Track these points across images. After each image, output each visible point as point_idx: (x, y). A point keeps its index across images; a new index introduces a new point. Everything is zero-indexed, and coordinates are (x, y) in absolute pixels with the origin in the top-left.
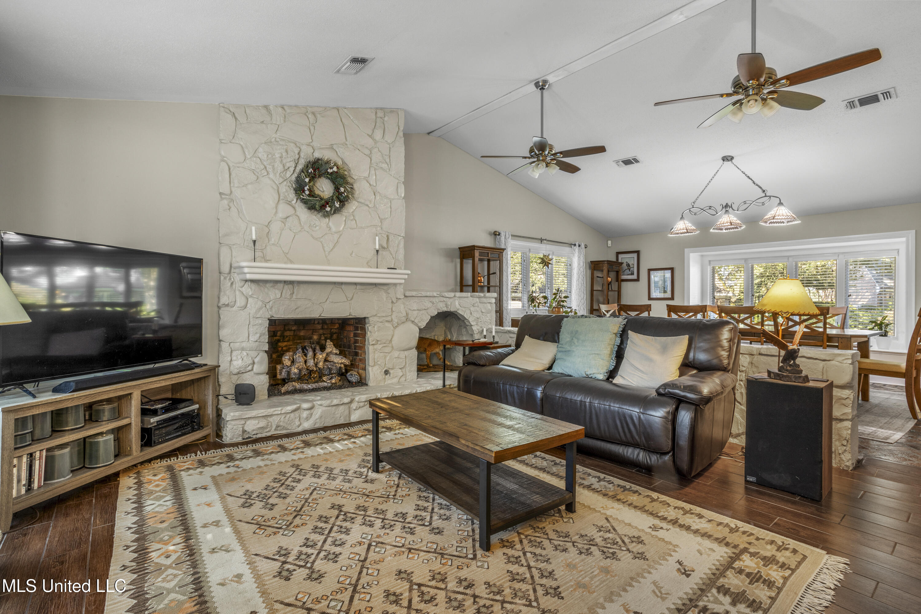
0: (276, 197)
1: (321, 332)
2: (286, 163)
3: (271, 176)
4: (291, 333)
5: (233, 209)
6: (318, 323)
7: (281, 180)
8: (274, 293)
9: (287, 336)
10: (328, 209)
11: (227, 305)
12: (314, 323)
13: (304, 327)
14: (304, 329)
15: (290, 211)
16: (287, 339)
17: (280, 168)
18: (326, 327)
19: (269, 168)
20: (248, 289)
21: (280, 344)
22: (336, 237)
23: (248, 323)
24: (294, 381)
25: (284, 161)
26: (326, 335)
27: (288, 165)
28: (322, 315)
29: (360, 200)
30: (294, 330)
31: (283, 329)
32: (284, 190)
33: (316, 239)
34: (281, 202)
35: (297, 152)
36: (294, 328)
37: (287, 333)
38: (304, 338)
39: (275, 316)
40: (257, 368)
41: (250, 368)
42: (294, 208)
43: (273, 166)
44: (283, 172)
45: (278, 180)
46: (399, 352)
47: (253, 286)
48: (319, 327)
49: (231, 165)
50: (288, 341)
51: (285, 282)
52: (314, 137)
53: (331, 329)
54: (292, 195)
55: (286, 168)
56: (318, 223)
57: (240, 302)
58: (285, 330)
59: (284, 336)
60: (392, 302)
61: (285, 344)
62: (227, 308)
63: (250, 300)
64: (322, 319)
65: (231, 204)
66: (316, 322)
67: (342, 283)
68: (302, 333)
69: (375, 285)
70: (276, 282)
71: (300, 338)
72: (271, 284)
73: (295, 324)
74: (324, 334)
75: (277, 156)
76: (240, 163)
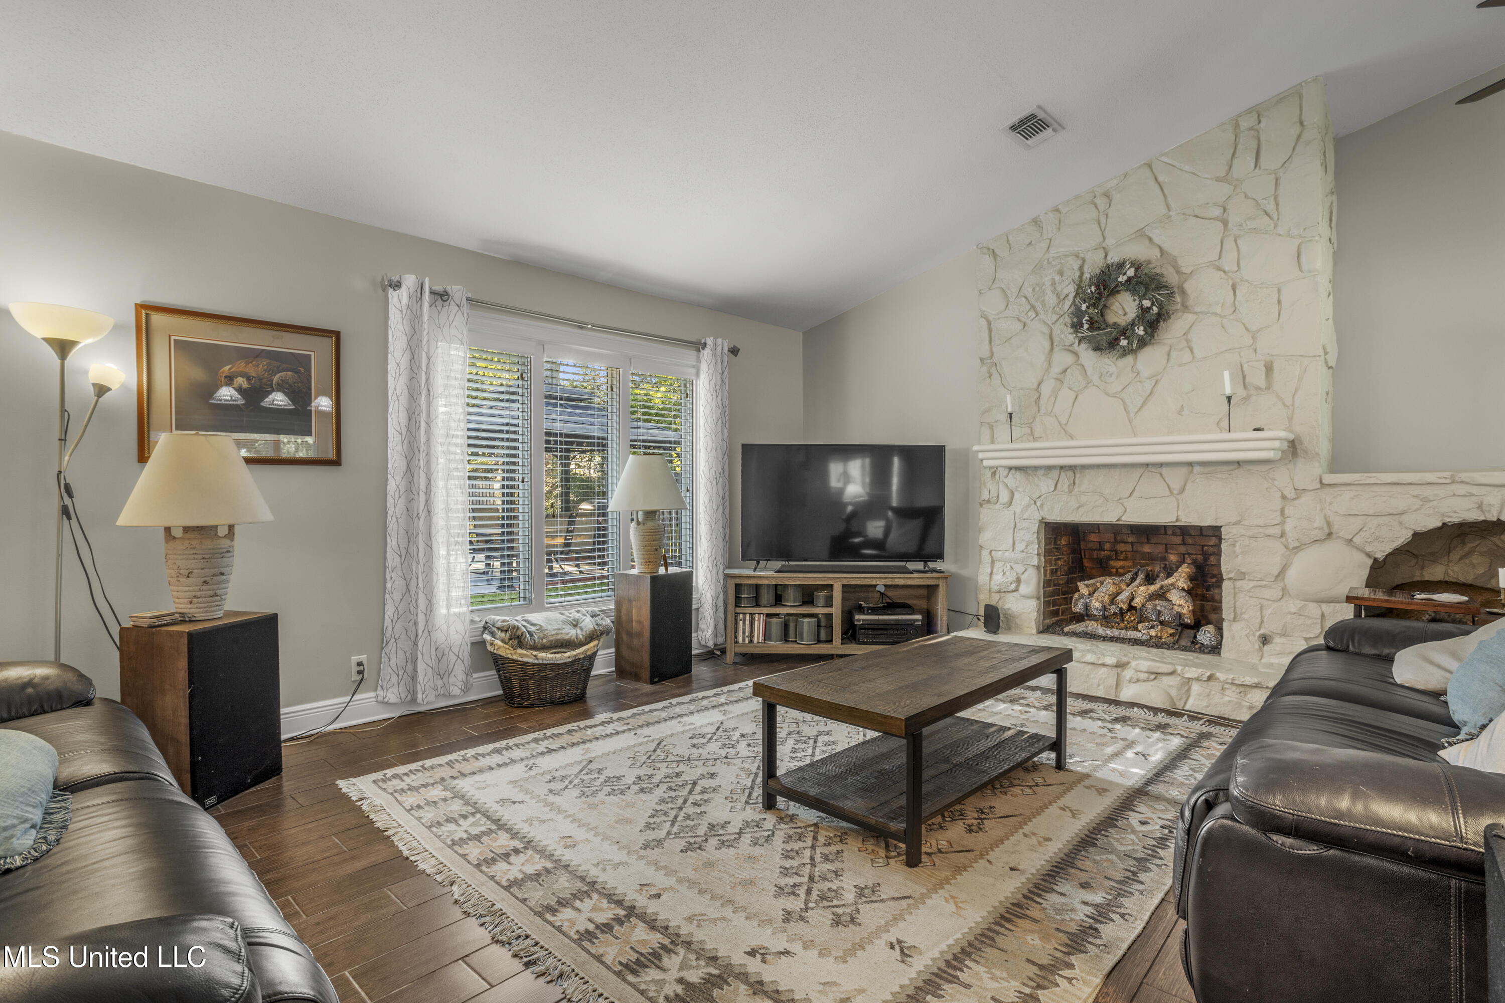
0: (1047, 344)
1: (1183, 549)
2: (1062, 289)
3: (1042, 316)
4: (1129, 547)
5: (995, 375)
6: (1174, 534)
7: (1055, 317)
8: (1045, 485)
9: (1122, 552)
10: (1124, 342)
11: (989, 501)
12: (1166, 534)
13: (1148, 539)
14: (1148, 543)
15: (1069, 359)
16: (1122, 557)
17: (1051, 299)
18: (1190, 541)
19: (1038, 306)
20: (1014, 480)
21: (1112, 563)
22: (1149, 385)
23: (1013, 525)
24: (1096, 620)
25: (1059, 289)
26: (1194, 557)
27: (1066, 292)
28: (1123, 519)
29: (1198, 309)
30: (1132, 543)
31: (1113, 540)
32: (1059, 332)
33: (1114, 395)
34: (1056, 349)
35: (1076, 267)
36: (1130, 540)
37: (1121, 547)
38: (1151, 558)
39: (1047, 517)
40: (1024, 589)
41: (1013, 587)
42: (1076, 354)
43: (1043, 301)
44: (1058, 304)
45: (1051, 318)
46: (1303, 603)
47: (1018, 475)
48: (1178, 540)
49: (991, 318)
50: (1125, 559)
51: (1062, 468)
52: (1106, 233)
53: (1203, 546)
54: (1070, 337)
55: (1062, 297)
56: (1113, 369)
57: (1004, 497)
58: (1116, 542)
59: (1116, 552)
60: (1284, 497)
61: (1121, 563)
62: (989, 506)
63: (1017, 495)
64: (1181, 528)
65: (993, 370)
66: (1170, 532)
67: (1161, 465)
68: (1147, 549)
69: (1239, 463)
70: (1049, 468)
71: (1144, 556)
72: (1042, 472)
73: (1132, 533)
74: (1189, 554)
75: (1048, 284)
76: (1001, 313)
